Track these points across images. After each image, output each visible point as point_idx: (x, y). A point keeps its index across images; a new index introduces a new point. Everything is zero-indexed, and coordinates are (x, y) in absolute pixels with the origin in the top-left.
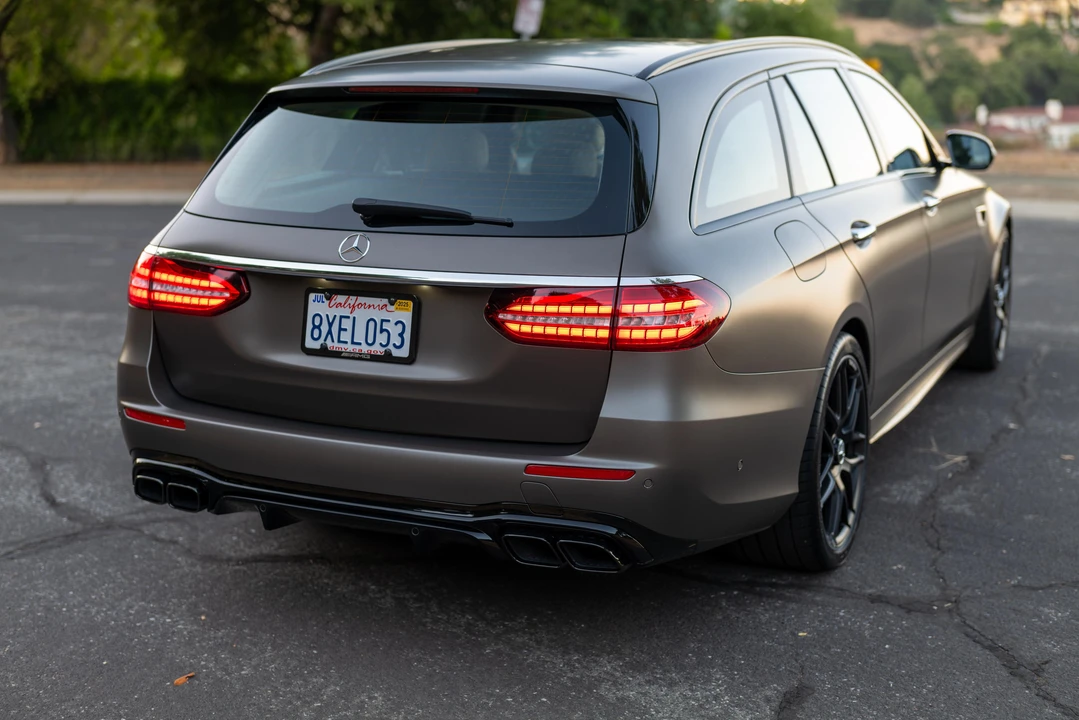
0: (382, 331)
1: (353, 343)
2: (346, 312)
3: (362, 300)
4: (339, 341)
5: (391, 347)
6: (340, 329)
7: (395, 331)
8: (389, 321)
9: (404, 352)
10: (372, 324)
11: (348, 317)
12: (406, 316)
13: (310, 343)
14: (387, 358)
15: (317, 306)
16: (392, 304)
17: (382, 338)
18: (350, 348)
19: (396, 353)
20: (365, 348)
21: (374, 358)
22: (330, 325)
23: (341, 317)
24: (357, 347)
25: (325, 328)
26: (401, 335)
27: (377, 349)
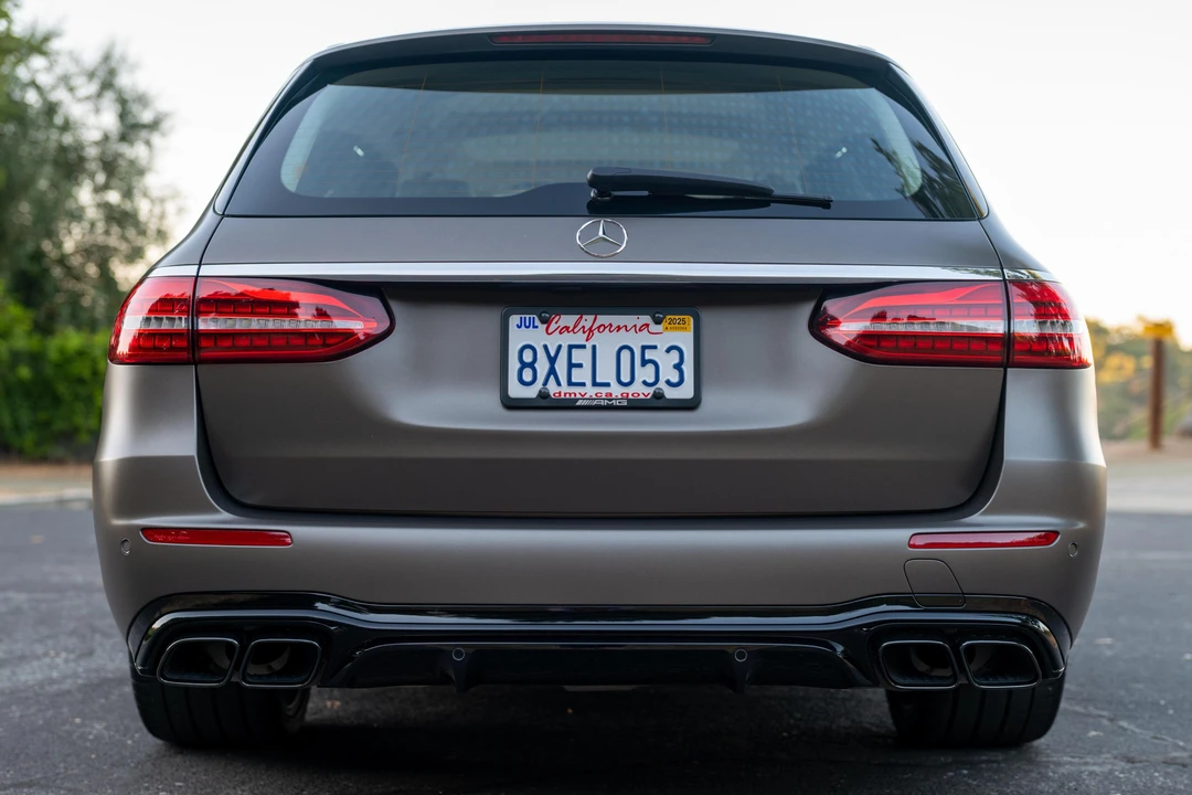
0: (644, 362)
1: (595, 384)
2: (579, 338)
3: (603, 319)
4: (570, 383)
5: (662, 385)
6: (571, 366)
7: (667, 362)
8: (655, 347)
9: (686, 391)
10: (625, 355)
11: (584, 347)
12: (685, 340)
13: (516, 390)
14: (658, 403)
15: (524, 334)
16: (658, 322)
17: (646, 374)
18: (590, 391)
19: (670, 393)
20: (616, 391)
21: (635, 405)
22: (552, 360)
23: (571, 347)
24: (604, 391)
25: (542, 367)
26: (678, 367)
27: (639, 390)
